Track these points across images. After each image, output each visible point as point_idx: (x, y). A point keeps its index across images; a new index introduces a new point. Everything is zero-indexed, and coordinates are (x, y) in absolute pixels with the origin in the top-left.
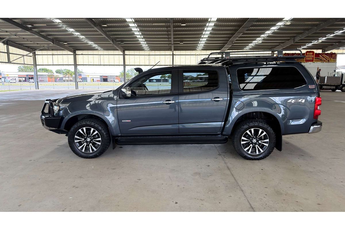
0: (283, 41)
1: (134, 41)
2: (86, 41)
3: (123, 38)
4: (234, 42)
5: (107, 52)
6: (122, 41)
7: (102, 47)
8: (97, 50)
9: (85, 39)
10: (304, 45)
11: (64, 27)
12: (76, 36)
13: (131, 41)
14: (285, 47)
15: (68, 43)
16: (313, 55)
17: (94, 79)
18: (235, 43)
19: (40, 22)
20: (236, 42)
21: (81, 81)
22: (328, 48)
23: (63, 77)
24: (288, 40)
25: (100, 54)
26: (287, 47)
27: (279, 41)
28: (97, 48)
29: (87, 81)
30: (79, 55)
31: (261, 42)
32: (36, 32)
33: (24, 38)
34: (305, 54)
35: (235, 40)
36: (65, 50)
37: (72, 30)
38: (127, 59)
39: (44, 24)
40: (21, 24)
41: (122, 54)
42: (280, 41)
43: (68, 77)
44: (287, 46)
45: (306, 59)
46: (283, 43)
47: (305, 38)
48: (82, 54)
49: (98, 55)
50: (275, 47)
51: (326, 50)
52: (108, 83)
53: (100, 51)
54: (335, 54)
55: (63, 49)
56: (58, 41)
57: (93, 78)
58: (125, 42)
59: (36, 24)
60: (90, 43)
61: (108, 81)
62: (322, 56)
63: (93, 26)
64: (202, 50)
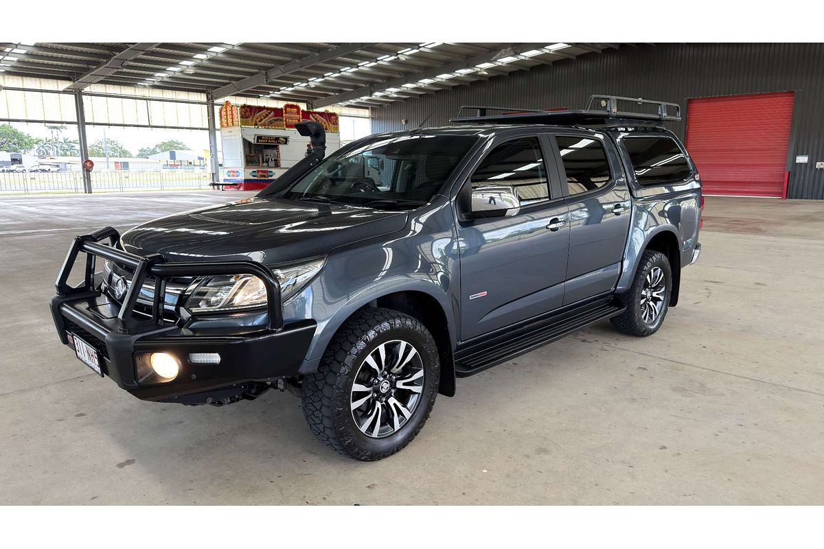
0: (240, 76)
4: (126, 63)
10: (276, 88)
14: (244, 90)
16: (298, 113)
18: (129, 67)
20: (132, 63)
22: (318, 100)
24: (252, 74)
26: (248, 91)
27: (230, 75)
31: (191, 71)
34: (284, 111)
35: (132, 58)
42: (233, 75)
44: (250, 89)
45: (286, 121)
46: (238, 79)
47: (292, 74)
50: (217, 88)
51: (316, 105)
54: (334, 114)
62: (314, 117)
64: (9, 73)
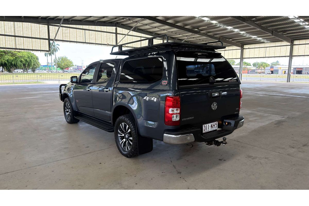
1: (297, 29)
2: (248, 36)
3: (285, 28)
5: (274, 44)
6: (285, 31)
7: (267, 39)
8: (263, 43)
9: (246, 34)
11: (222, 26)
12: (236, 32)
13: (295, 30)
15: (233, 39)
17: (286, 72)
19: (202, 26)
21: (270, 73)
23: (255, 70)
25: (266, 46)
28: (262, 41)
29: (278, 73)
30: (247, 49)
32: (203, 33)
33: (200, 39)
36: (232, 46)
37: (229, 28)
38: (296, 49)
39: (206, 27)
40: (191, 29)
41: (290, 44)
43: (261, 69)
48: (249, 48)
49: (265, 47)
52: (303, 75)
53: (267, 44)
55: (230, 45)
56: (225, 39)
57: (285, 70)
58: (288, 32)
59: (200, 28)
60: (254, 37)
61: (303, 73)
63: (241, 22)
